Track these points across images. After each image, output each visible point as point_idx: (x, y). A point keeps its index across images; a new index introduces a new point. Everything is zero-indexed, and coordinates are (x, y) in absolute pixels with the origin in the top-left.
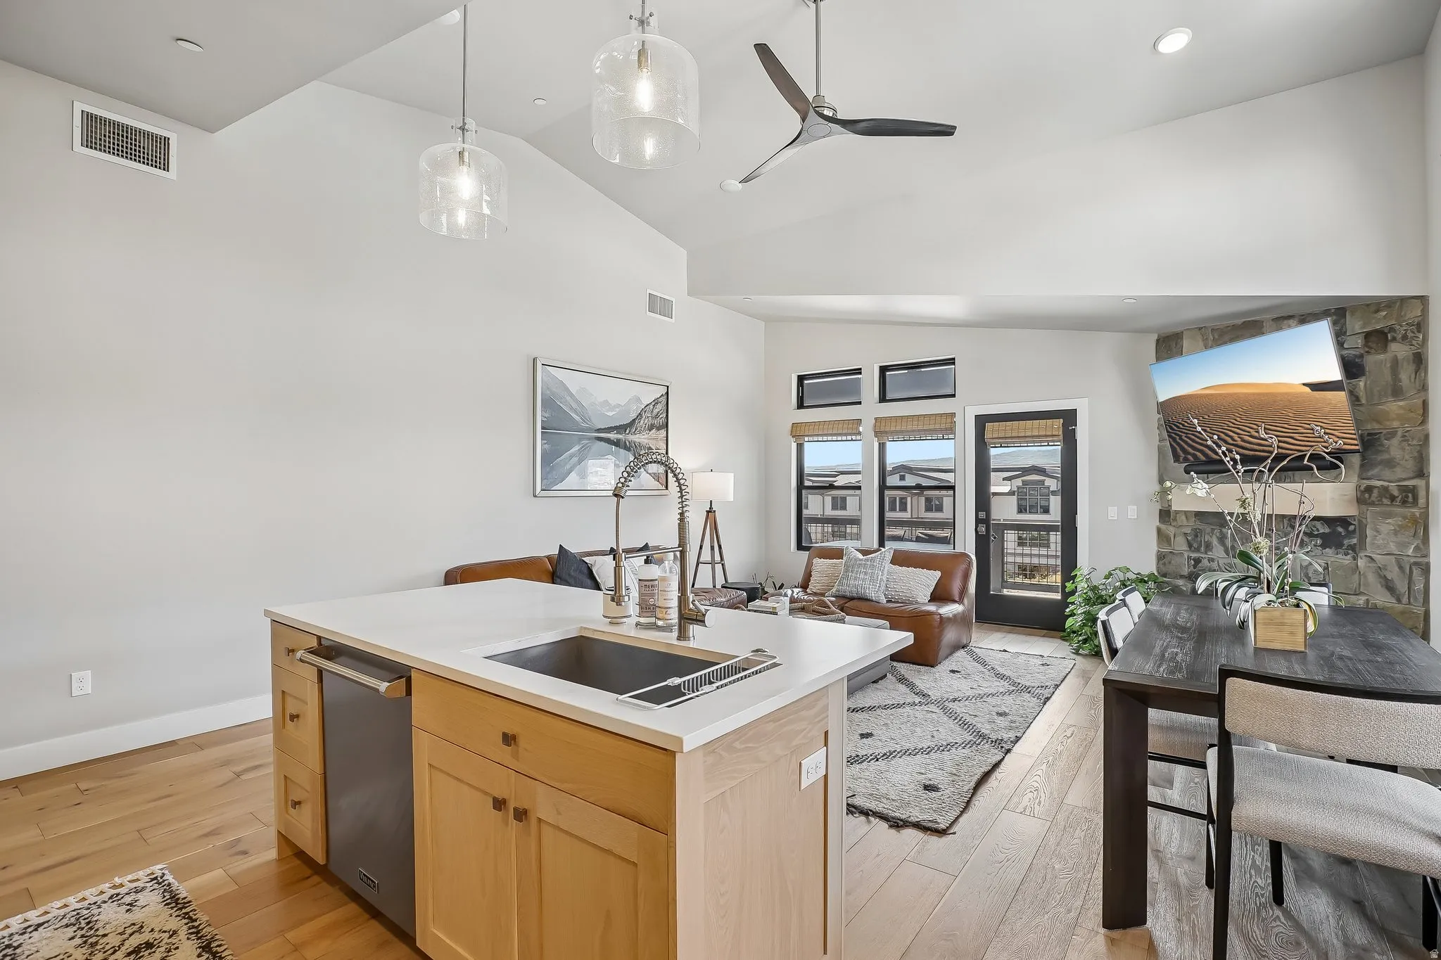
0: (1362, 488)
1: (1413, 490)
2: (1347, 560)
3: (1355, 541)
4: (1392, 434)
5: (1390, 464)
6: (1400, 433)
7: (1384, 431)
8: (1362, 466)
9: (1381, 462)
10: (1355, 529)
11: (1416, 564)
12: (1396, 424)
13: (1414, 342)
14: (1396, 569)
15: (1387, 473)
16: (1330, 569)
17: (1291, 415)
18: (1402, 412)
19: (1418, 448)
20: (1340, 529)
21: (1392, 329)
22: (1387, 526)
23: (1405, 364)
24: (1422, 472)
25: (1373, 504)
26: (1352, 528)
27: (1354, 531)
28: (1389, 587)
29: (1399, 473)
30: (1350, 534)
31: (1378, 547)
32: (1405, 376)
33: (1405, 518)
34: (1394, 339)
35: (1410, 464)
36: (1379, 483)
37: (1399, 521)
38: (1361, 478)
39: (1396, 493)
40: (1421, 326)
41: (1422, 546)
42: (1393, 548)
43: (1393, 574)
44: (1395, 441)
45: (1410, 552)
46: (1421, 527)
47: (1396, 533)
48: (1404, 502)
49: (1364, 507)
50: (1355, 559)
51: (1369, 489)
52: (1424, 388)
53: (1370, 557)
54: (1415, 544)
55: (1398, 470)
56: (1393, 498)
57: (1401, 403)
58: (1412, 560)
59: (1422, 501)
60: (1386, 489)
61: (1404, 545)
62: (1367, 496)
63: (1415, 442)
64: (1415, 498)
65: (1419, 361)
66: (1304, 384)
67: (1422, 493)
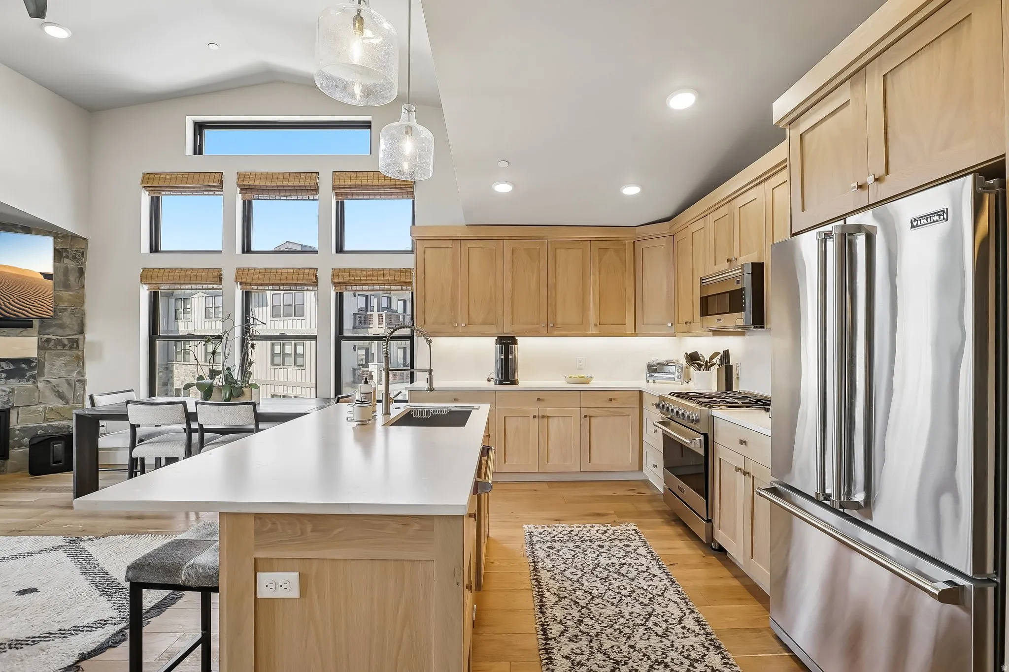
0: (43, 340)
1: (77, 341)
2: (30, 385)
3: (36, 372)
4: (65, 309)
5: (62, 326)
6: (69, 309)
7: (59, 308)
8: (41, 327)
9: (56, 325)
10: (36, 365)
11: (78, 381)
12: (66, 304)
13: (80, 262)
14: (66, 385)
15: (60, 331)
16: (16, 392)
17: (32, 293)
18: (70, 298)
19: (81, 319)
20: (23, 366)
21: (66, 251)
22: (59, 362)
23: (73, 272)
24: (82, 332)
25: (50, 349)
26: (34, 364)
27: (35, 366)
28: (61, 396)
29: (68, 332)
30: (31, 369)
31: (54, 374)
32: (73, 278)
33: (72, 356)
34: (67, 257)
35: (76, 327)
36: (55, 337)
37: (68, 358)
38: (39, 333)
39: (66, 342)
40: (83, 254)
41: (81, 371)
42: (63, 374)
43: (64, 388)
44: (66, 314)
45: (75, 375)
46: (80, 361)
47: (65, 365)
48: (71, 348)
49: (43, 352)
50: (34, 383)
51: (48, 341)
52: (83, 287)
53: (47, 381)
54: (78, 370)
55: (67, 329)
56: (64, 346)
57: (71, 293)
58: (77, 379)
59: (81, 347)
60: (60, 341)
61: (72, 371)
62: (46, 344)
63: (79, 315)
64: (78, 346)
65: (81, 272)
66: (41, 273)
67: (81, 343)
